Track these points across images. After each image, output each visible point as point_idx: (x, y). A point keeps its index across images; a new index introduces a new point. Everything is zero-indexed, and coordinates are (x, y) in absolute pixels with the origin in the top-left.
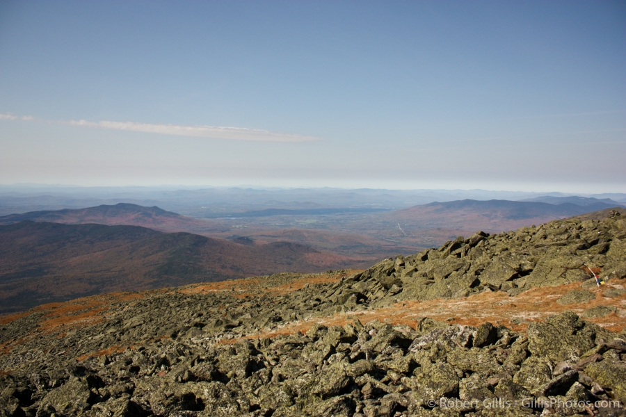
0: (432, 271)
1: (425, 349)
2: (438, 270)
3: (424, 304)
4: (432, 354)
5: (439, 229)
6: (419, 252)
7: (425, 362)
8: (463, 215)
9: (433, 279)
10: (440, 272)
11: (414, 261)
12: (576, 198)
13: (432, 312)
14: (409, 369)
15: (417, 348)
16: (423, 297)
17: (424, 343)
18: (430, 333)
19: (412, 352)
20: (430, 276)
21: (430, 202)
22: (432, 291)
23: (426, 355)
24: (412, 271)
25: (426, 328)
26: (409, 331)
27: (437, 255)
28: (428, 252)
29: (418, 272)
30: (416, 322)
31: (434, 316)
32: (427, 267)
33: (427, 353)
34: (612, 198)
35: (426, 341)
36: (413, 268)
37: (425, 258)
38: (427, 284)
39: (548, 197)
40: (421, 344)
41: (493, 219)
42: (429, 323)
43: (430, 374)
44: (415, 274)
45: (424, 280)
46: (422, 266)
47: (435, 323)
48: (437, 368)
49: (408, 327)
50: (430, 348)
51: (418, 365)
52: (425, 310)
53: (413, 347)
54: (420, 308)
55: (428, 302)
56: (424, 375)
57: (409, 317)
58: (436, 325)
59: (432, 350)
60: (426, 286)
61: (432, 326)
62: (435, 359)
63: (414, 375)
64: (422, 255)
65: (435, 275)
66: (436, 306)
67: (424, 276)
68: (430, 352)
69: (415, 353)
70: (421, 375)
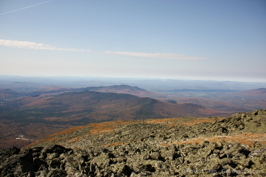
0: (260, 120)
1: (257, 156)
2: (263, 120)
3: (255, 135)
4: (261, 159)
5: (263, 101)
6: (253, 111)
7: (257, 163)
9: (260, 124)
10: (264, 121)
11: (251, 115)
13: (260, 139)
14: (249, 165)
15: (253, 156)
16: (255, 132)
17: (256, 154)
18: (259, 149)
19: (250, 157)
20: (259, 122)
21: (259, 88)
22: (260, 130)
23: (258, 159)
24: (249, 120)
25: (258, 147)
26: (248, 147)
27: (262, 113)
28: (258, 111)
29: (252, 120)
30: (252, 143)
31: (261, 141)
32: (258, 118)
33: (258, 158)
35: (258, 153)
36: (250, 118)
37: (256, 114)
38: (257, 126)
40: (255, 154)
42: (259, 145)
43: (260, 169)
44: (251, 121)
45: (256, 124)
46: (255, 117)
47: (262, 144)
48: (264, 166)
49: (248, 145)
50: (260, 156)
51: (253, 163)
52: (256, 138)
53: (251, 155)
54: (254, 137)
55: (258, 135)
56: (257, 168)
57: (248, 141)
58: (263, 146)
59: (261, 157)
60: (257, 127)
61: (261, 146)
62: (262, 162)
63: (252, 168)
64: (255, 112)
65: (261, 122)
66: (262, 137)
67: (255, 122)
68: (260, 158)
69: (252, 157)
70: (255, 168)
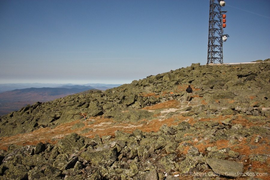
0: (16, 121)
1: (11, 160)
2: (18, 121)
3: (12, 138)
4: (14, 162)
5: (19, 102)
6: (8, 113)
7: (11, 166)
8: (30, 95)
9: (16, 125)
10: (20, 121)
11: (6, 118)
12: (77, 86)
13: (16, 141)
14: (2, 172)
15: (7, 160)
16: (11, 134)
17: (11, 157)
18: (13, 152)
19: (5, 163)
20: (15, 124)
21: (14, 90)
22: (16, 131)
23: (12, 163)
24: (5, 123)
25: (11, 150)
26: (3, 152)
27: (18, 114)
28: (13, 113)
29: (8, 123)
30: (7, 147)
31: (16, 143)
32: (13, 119)
33: (12, 161)
34: (91, 86)
35: (11, 156)
36: (5, 121)
37: (12, 116)
38: (13, 128)
39: (67, 86)
40: (9, 158)
41: (44, 96)
42: (13, 147)
43: (13, 172)
44: (7, 124)
45: (12, 126)
46: (11, 119)
48: (16, 168)
49: (2, 151)
50: (13, 159)
51: (8, 168)
52: (12, 140)
53: (5, 160)
54: (10, 140)
55: (13, 136)
56: (10, 173)
57: (4, 145)
58: (16, 147)
59: (14, 160)
60: (12, 129)
61: (15, 148)
62: (16, 164)
63: (5, 174)
64: (10, 115)
65: (17, 123)
66: (18, 138)
67: (11, 124)
68: (13, 161)
69: (6, 163)
70: (9, 173)
